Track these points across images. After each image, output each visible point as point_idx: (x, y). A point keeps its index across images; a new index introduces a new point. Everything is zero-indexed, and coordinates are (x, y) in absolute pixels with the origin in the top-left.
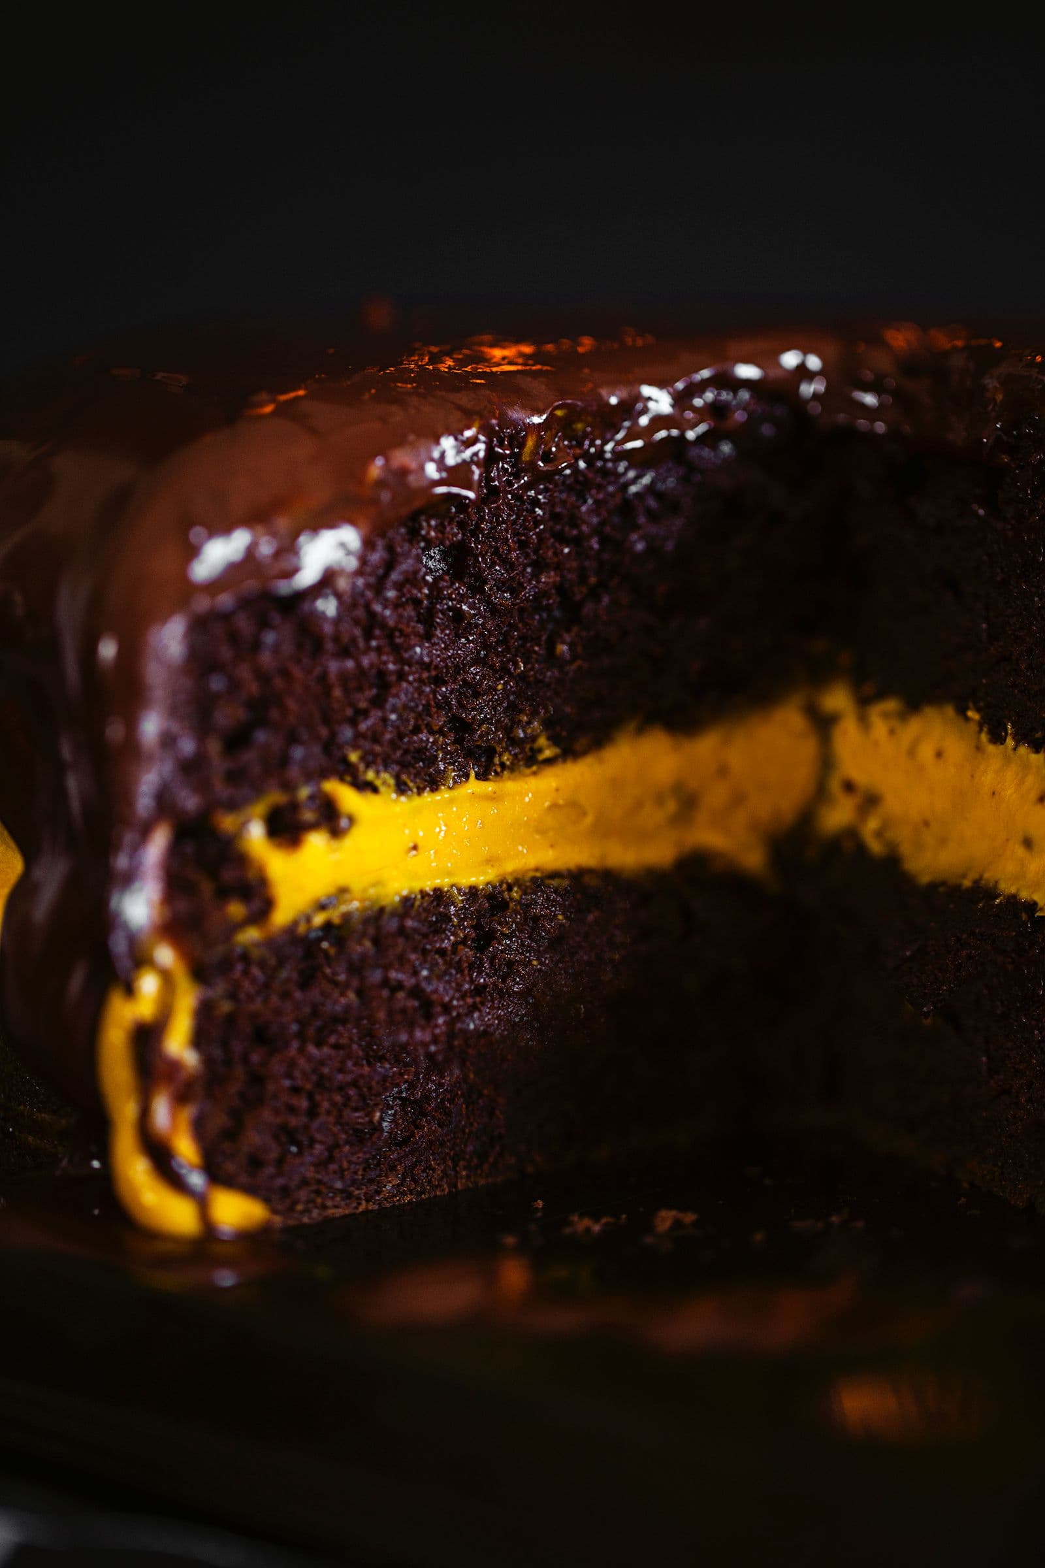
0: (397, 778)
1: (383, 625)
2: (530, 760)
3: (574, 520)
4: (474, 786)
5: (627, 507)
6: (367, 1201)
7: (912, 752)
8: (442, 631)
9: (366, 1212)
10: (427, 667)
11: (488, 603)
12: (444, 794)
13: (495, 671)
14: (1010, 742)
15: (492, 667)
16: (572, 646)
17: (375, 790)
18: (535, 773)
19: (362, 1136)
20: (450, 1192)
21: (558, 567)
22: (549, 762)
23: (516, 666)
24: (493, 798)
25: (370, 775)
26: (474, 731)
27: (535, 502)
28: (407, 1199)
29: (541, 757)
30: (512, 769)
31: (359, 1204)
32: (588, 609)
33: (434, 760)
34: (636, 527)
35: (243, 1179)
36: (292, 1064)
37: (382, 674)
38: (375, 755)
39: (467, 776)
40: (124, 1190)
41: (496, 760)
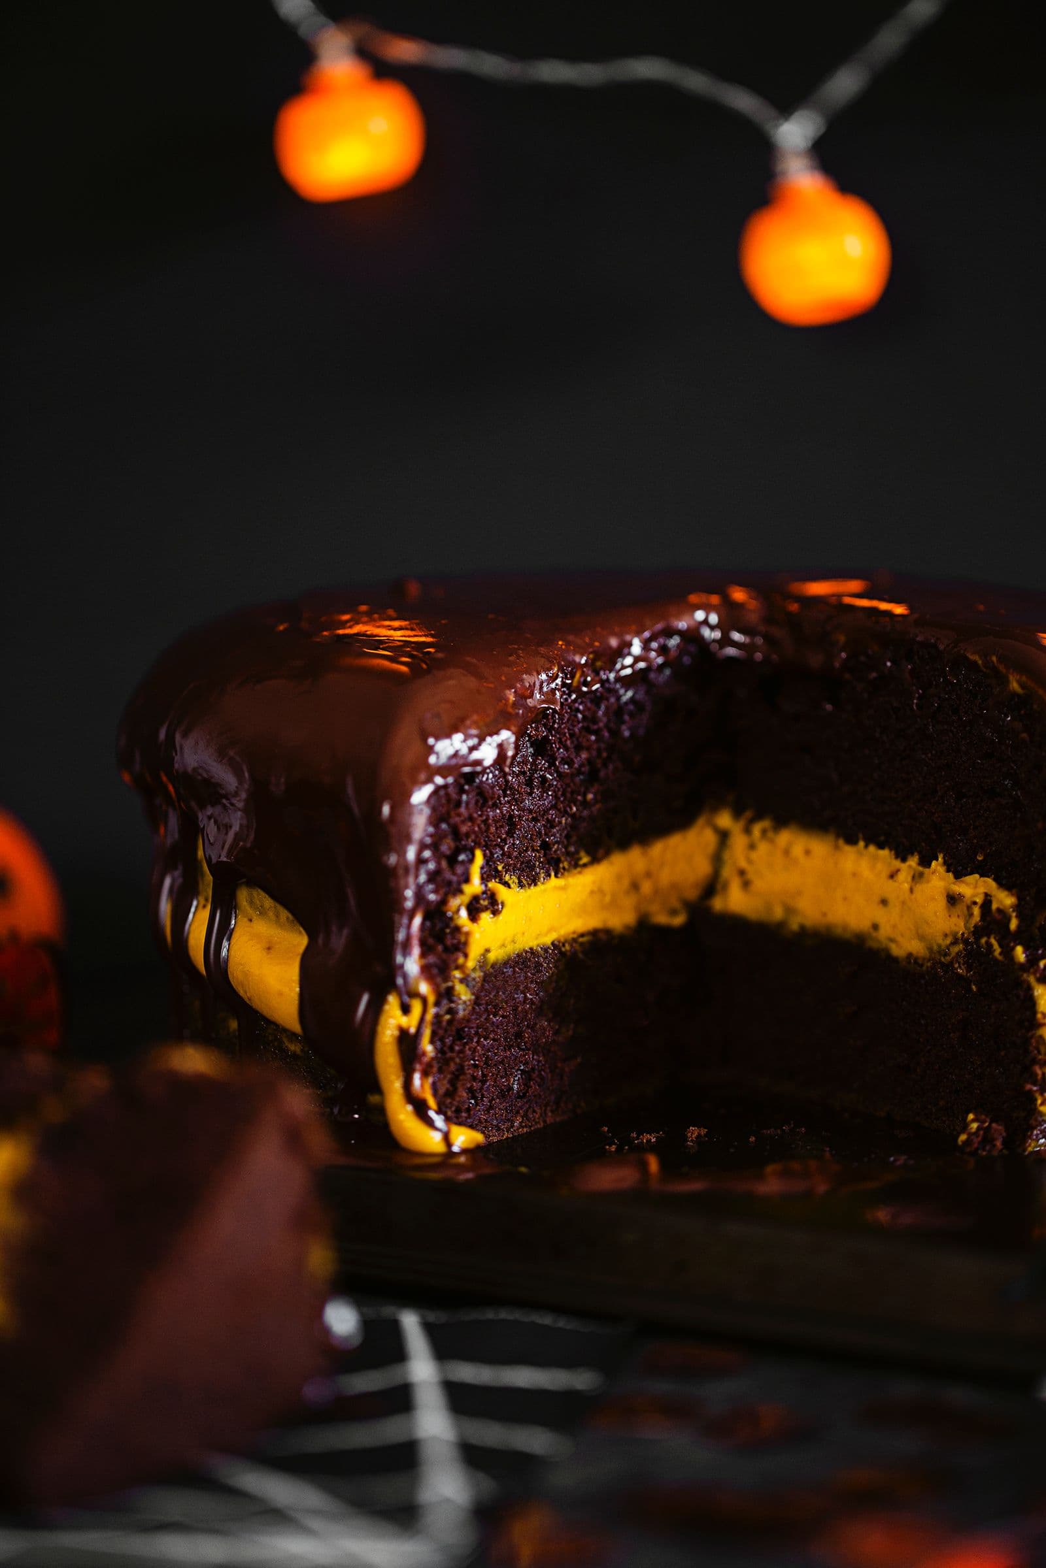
0: (519, 878)
1: (511, 788)
2: (576, 865)
3: (595, 720)
4: (554, 881)
5: (619, 711)
6: (508, 1132)
7: (787, 852)
8: (538, 790)
9: (508, 1138)
10: (530, 811)
11: (557, 771)
12: (540, 887)
13: (561, 812)
14: (862, 844)
15: (559, 810)
16: (595, 795)
17: (509, 887)
18: (580, 873)
19: (505, 1093)
20: (544, 1125)
21: (588, 749)
22: (585, 865)
23: (571, 809)
24: (563, 888)
25: (507, 878)
26: (551, 849)
27: (578, 710)
28: (525, 1130)
29: (581, 862)
30: (568, 870)
31: (504, 1134)
32: (602, 774)
33: (533, 868)
34: (623, 722)
35: (455, 1120)
36: (474, 1050)
37: (511, 817)
38: (510, 865)
39: (549, 876)
40: (394, 1128)
41: (561, 865)
